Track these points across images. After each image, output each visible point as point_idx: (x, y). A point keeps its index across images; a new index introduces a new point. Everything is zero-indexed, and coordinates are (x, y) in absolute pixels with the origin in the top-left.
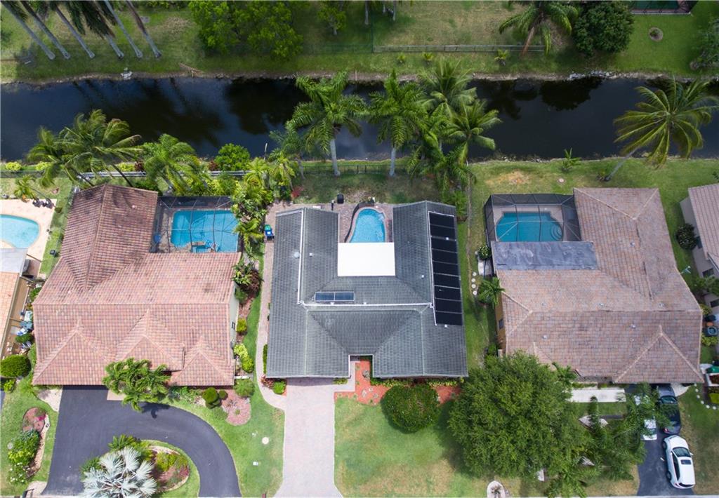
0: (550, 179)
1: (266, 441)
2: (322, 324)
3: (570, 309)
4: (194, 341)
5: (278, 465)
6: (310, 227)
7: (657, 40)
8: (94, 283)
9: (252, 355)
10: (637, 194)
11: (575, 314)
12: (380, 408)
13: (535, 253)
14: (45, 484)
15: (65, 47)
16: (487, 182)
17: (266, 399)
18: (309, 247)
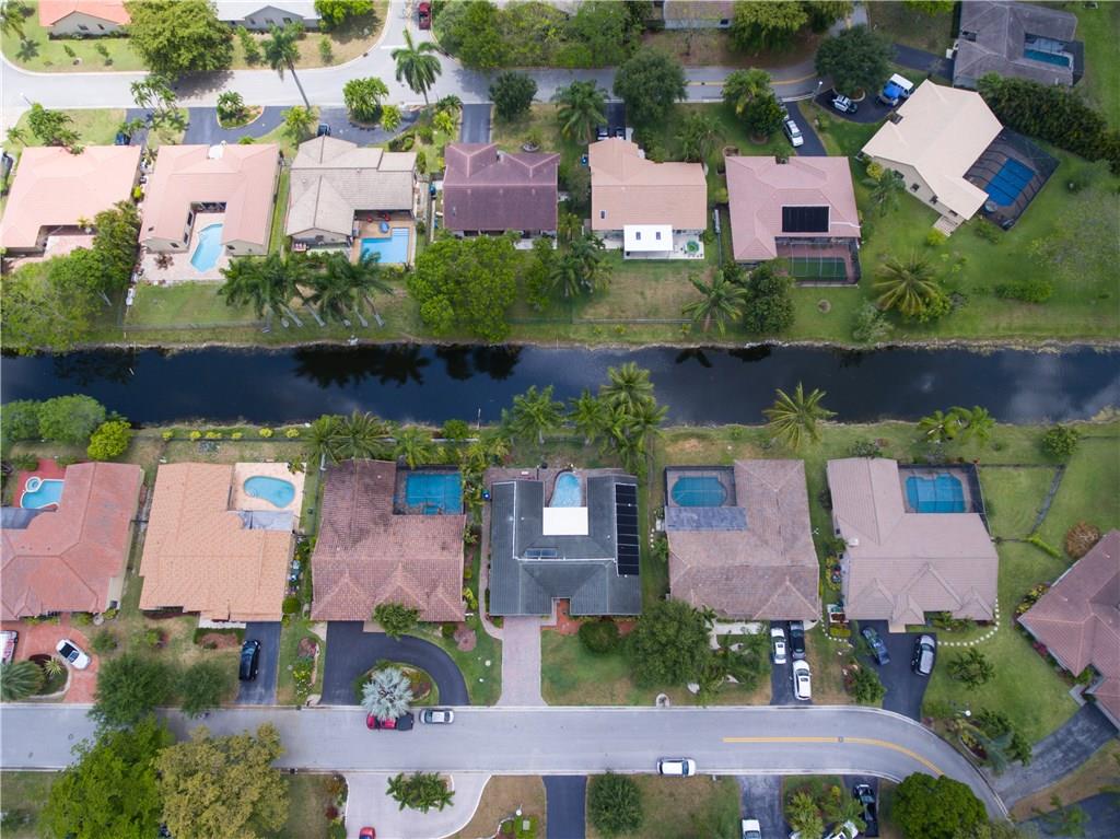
0: (721, 447)
1: (488, 663)
2: (532, 575)
3: (720, 564)
4: (435, 587)
5: (499, 682)
6: (521, 496)
7: (825, 312)
8: (356, 541)
9: (476, 597)
10: (783, 466)
11: (722, 568)
12: (577, 638)
13: (699, 516)
14: (319, 697)
15: (297, 315)
16: (668, 449)
17: (487, 630)
18: (521, 514)
